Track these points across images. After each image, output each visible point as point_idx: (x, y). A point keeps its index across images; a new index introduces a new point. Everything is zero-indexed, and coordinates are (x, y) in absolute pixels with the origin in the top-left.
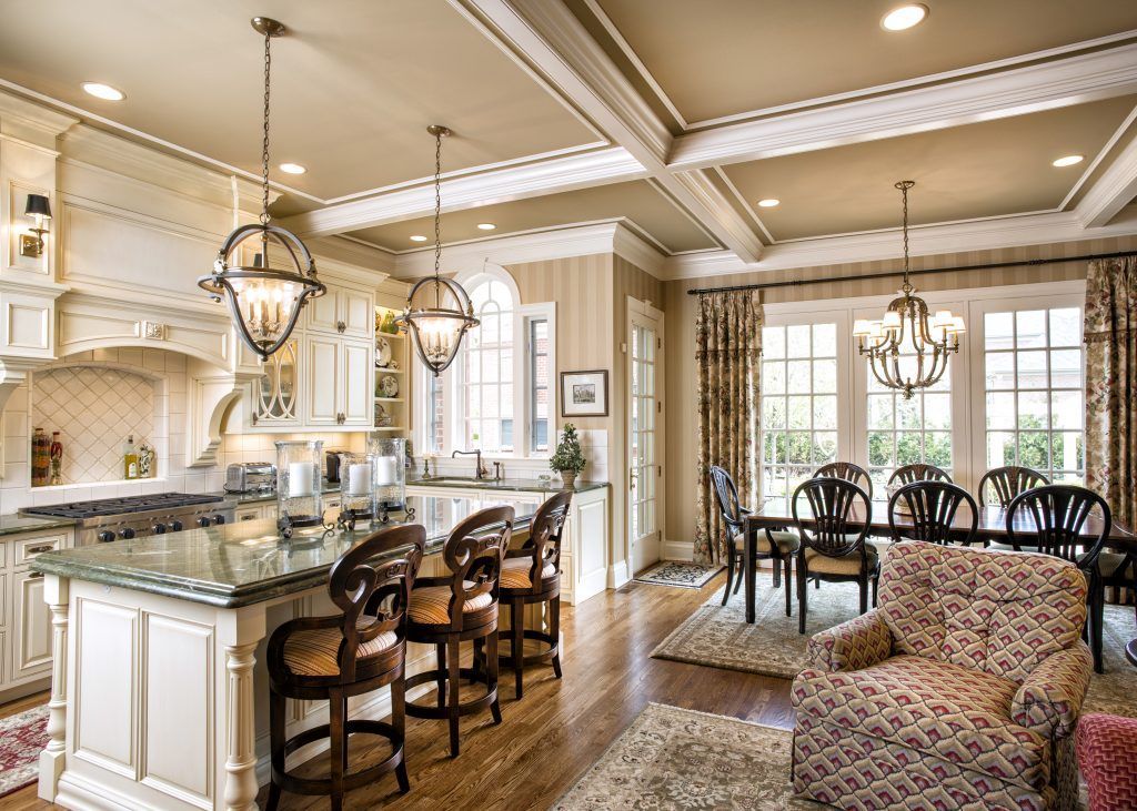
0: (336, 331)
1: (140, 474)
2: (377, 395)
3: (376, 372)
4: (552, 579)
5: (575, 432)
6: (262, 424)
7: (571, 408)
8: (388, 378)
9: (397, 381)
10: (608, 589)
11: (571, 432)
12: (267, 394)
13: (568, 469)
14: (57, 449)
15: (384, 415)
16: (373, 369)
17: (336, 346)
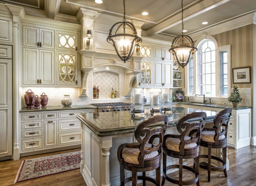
0: (162, 60)
1: (115, 97)
2: (174, 78)
3: (173, 72)
4: (223, 140)
5: (238, 89)
6: (142, 85)
7: (236, 80)
8: (178, 73)
9: (180, 74)
10: (251, 145)
11: (236, 89)
12: (143, 77)
13: (235, 101)
14: (98, 90)
15: (176, 84)
16: (172, 71)
17: (162, 64)
